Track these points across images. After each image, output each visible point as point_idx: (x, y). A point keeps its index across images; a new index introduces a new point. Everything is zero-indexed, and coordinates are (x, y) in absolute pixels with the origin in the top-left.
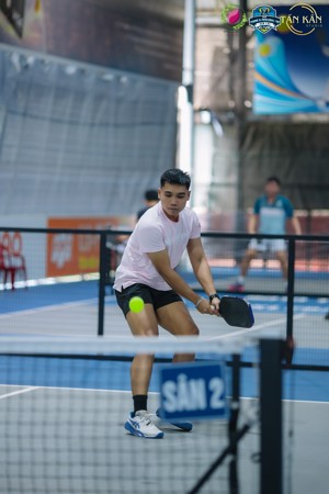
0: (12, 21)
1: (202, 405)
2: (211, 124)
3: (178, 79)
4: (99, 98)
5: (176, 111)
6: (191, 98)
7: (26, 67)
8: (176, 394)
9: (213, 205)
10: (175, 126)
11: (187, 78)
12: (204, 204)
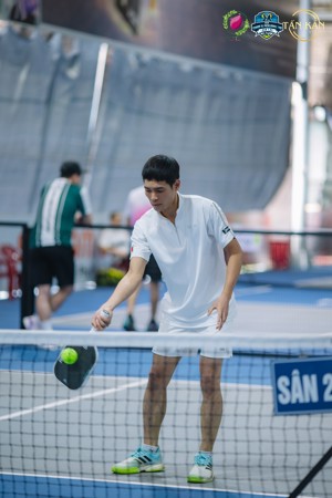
0: (127, 19)
1: (315, 399)
2: (326, 121)
3: (292, 75)
4: (213, 95)
5: (290, 107)
6: (305, 95)
7: (142, 65)
8: (289, 388)
9: (327, 202)
10: (289, 123)
11: (301, 74)
12: (319, 202)
